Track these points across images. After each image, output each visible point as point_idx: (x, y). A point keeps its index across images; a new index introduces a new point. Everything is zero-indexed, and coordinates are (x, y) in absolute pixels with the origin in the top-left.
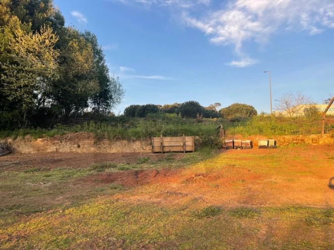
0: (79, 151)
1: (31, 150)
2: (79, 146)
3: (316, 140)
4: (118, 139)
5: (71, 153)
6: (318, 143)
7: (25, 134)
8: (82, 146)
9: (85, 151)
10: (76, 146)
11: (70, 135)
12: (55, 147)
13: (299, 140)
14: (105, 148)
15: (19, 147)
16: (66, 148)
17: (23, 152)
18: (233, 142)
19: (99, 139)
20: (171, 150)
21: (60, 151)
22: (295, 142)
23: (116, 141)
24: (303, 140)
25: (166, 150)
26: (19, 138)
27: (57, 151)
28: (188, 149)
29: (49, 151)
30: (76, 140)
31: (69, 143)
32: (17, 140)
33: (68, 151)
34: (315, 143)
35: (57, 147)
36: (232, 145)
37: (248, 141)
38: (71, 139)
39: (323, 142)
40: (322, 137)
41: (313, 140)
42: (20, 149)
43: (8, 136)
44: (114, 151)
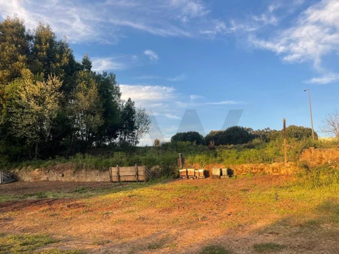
0: (63, 180)
1: (30, 178)
2: (63, 176)
3: (277, 169)
4: (92, 169)
5: (57, 181)
6: (280, 172)
7: (28, 165)
8: (65, 175)
9: (67, 179)
10: (61, 175)
11: (58, 166)
12: (46, 177)
13: (258, 169)
14: (82, 177)
15: (22, 176)
16: (54, 177)
17: (25, 181)
18: (187, 171)
19: (78, 169)
20: (127, 180)
21: (50, 180)
22: (254, 171)
23: (91, 171)
24: (262, 169)
25: (122, 179)
26: (24, 168)
27: (47, 180)
28: (141, 178)
29: (42, 179)
30: (62, 170)
31: (56, 173)
32: (21, 170)
33: (55, 179)
34: (276, 172)
35: (48, 176)
36: (186, 174)
37: (201, 171)
38: (58, 169)
39: (285, 170)
40: (284, 165)
41: (273, 169)
42: (23, 178)
43: (16, 167)
44: (89, 180)
